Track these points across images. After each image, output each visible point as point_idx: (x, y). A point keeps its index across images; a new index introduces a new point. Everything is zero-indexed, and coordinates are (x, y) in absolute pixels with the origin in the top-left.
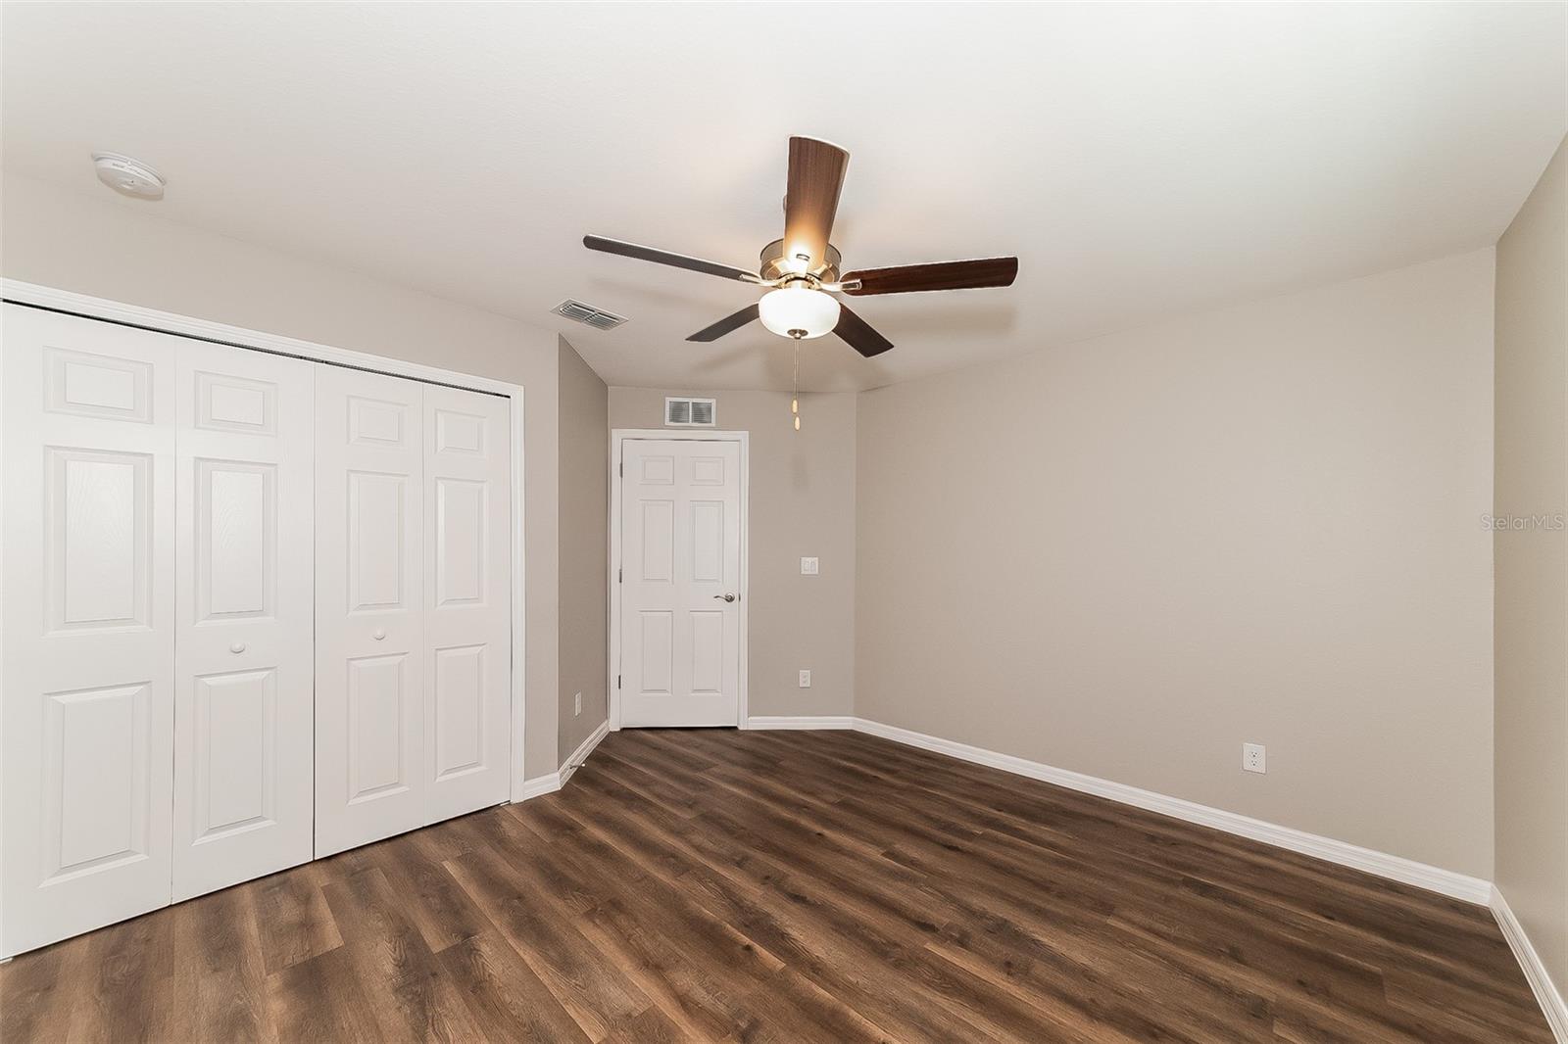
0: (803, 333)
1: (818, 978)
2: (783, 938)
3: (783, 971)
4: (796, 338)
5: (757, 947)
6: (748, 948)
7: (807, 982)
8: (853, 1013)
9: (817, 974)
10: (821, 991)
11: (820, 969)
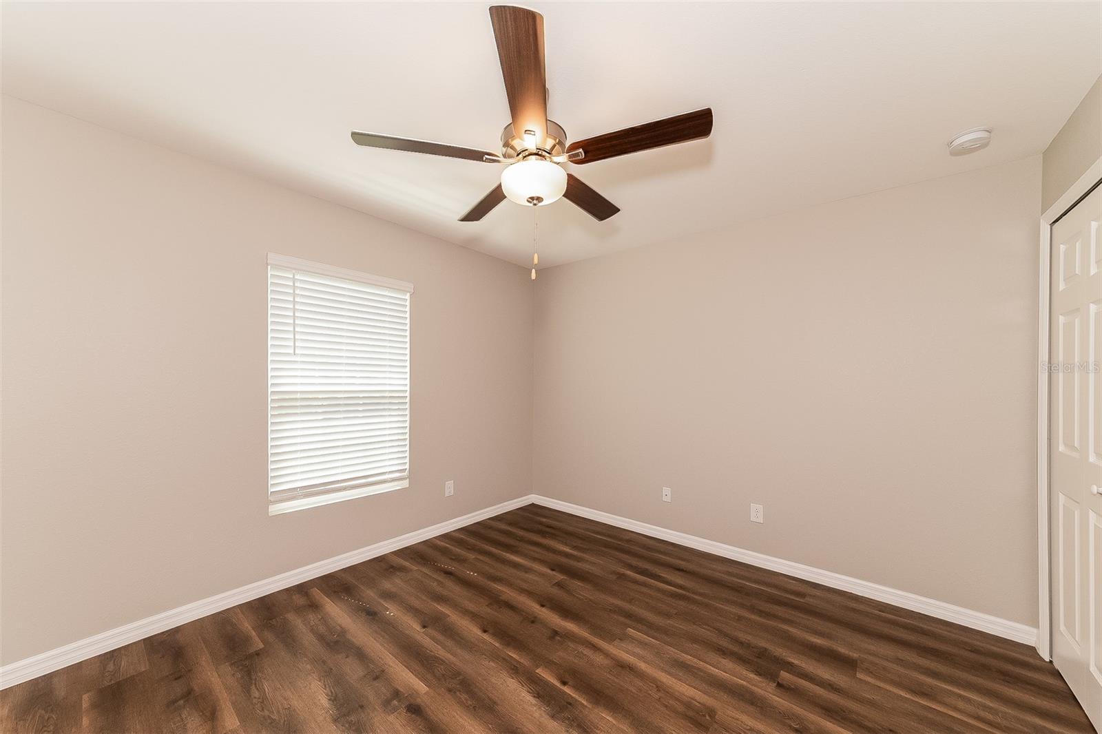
0: (539, 199)
1: (515, 664)
2: (538, 694)
3: (537, 667)
4: (535, 205)
5: (558, 684)
6: (564, 683)
7: (522, 661)
8: (497, 645)
9: (514, 666)
10: (514, 656)
11: (513, 669)
